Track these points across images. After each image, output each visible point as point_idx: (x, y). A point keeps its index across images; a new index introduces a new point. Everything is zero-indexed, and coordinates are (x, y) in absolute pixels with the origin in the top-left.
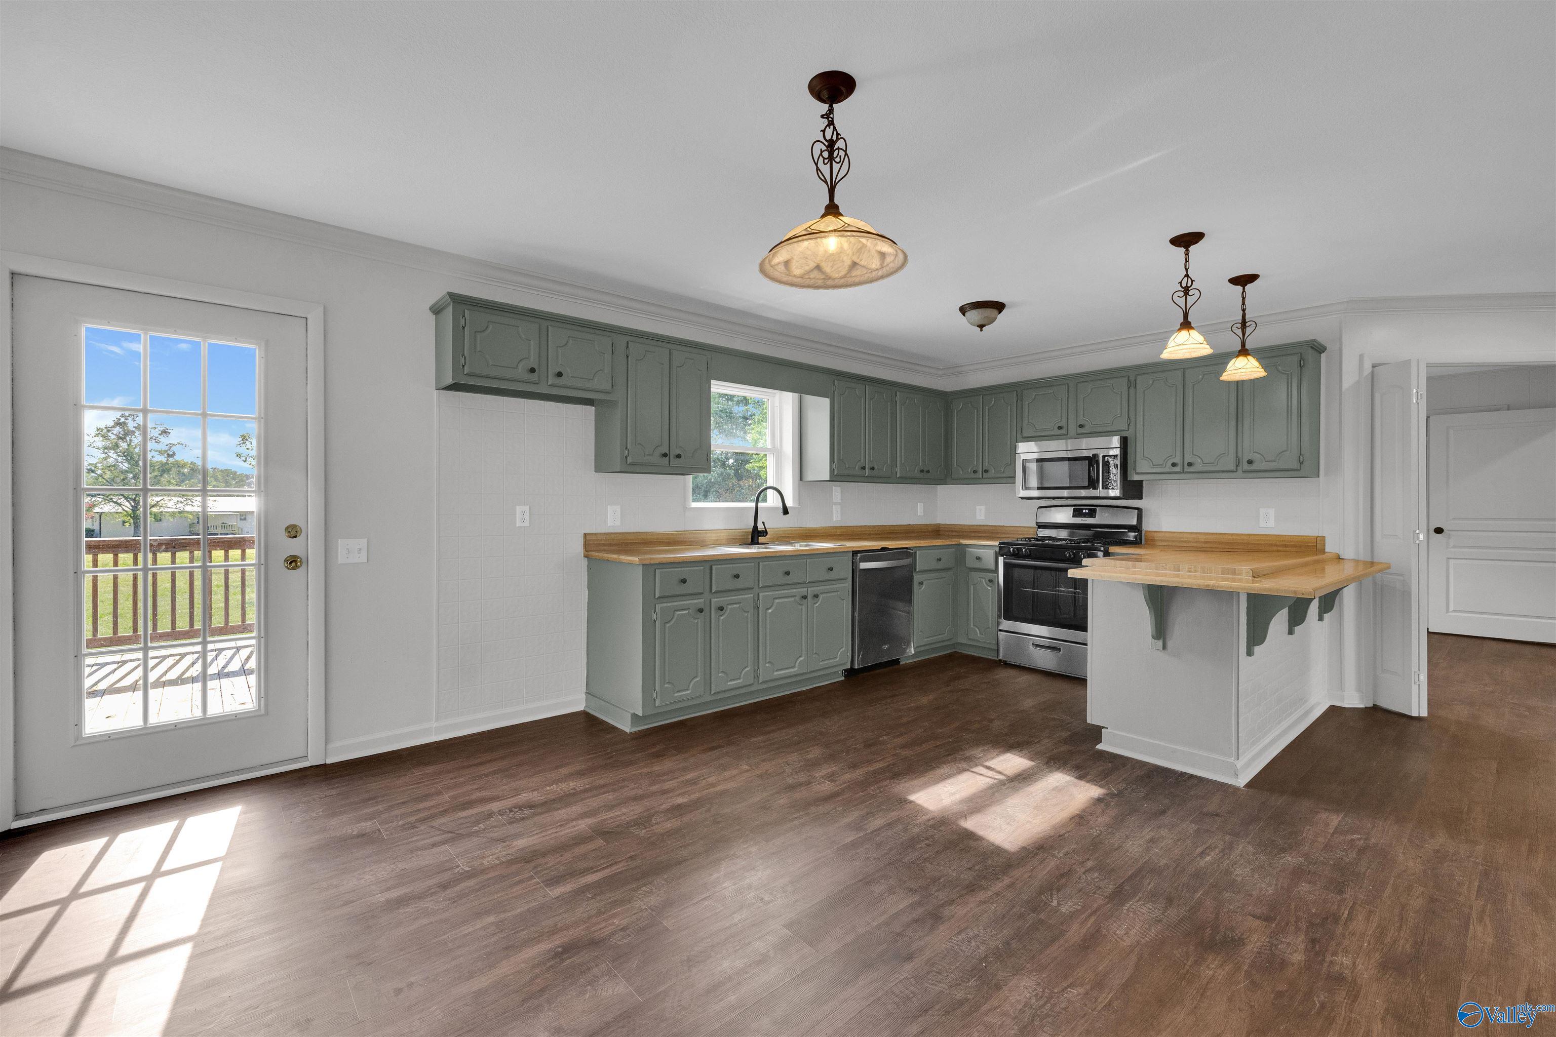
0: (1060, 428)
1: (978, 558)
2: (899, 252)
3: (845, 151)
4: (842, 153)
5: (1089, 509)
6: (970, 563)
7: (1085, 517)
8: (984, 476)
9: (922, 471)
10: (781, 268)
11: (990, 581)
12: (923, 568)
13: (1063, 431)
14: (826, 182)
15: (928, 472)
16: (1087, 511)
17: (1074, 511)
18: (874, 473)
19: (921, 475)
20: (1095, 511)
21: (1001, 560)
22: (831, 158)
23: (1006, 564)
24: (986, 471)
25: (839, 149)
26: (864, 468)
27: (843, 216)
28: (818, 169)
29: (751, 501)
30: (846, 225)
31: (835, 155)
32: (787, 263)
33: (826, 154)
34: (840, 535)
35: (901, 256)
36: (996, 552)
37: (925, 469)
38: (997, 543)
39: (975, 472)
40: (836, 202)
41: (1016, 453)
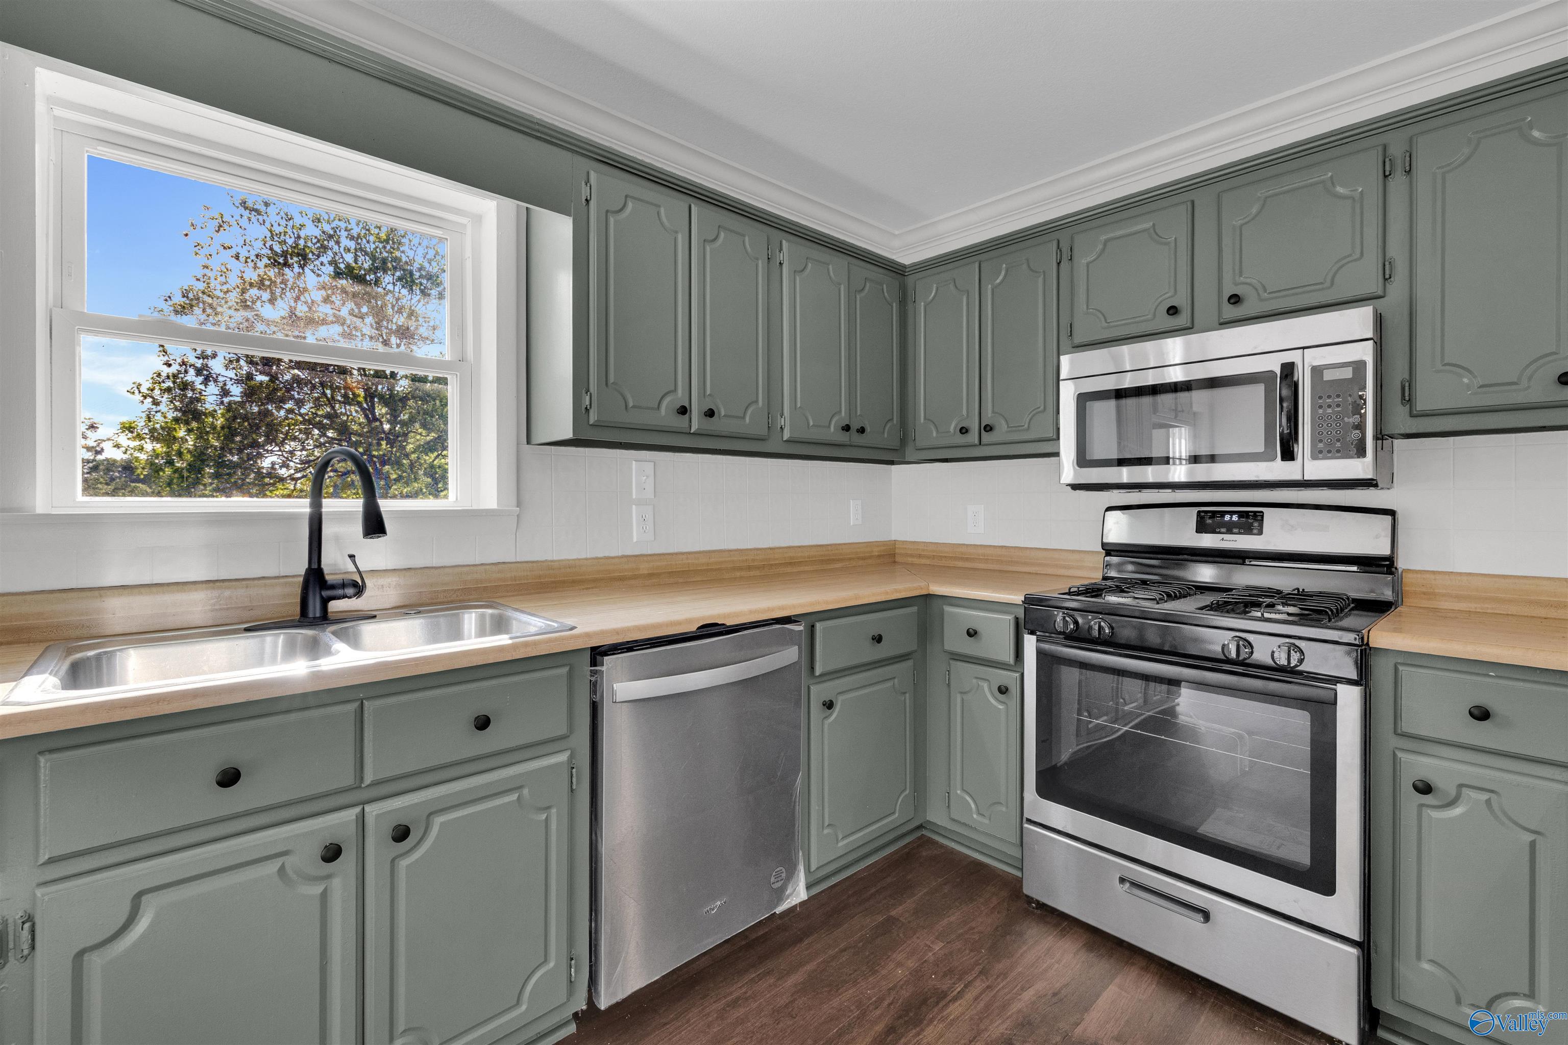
0: (1173, 311)
1: (972, 634)
5: (1241, 514)
6: (955, 641)
7: (1230, 532)
8: (984, 441)
9: (847, 428)
11: (1003, 690)
12: (831, 667)
13: (1182, 320)
15: (862, 430)
16: (1235, 518)
17: (1201, 517)
18: (713, 425)
19: (843, 438)
20: (1259, 517)
21: (1030, 643)
23: (1040, 654)
24: (989, 428)
26: (683, 411)
29: (301, 494)
34: (651, 575)
36: (1017, 620)
37: (855, 426)
38: (1018, 598)
39: (964, 431)
41: (1058, 380)
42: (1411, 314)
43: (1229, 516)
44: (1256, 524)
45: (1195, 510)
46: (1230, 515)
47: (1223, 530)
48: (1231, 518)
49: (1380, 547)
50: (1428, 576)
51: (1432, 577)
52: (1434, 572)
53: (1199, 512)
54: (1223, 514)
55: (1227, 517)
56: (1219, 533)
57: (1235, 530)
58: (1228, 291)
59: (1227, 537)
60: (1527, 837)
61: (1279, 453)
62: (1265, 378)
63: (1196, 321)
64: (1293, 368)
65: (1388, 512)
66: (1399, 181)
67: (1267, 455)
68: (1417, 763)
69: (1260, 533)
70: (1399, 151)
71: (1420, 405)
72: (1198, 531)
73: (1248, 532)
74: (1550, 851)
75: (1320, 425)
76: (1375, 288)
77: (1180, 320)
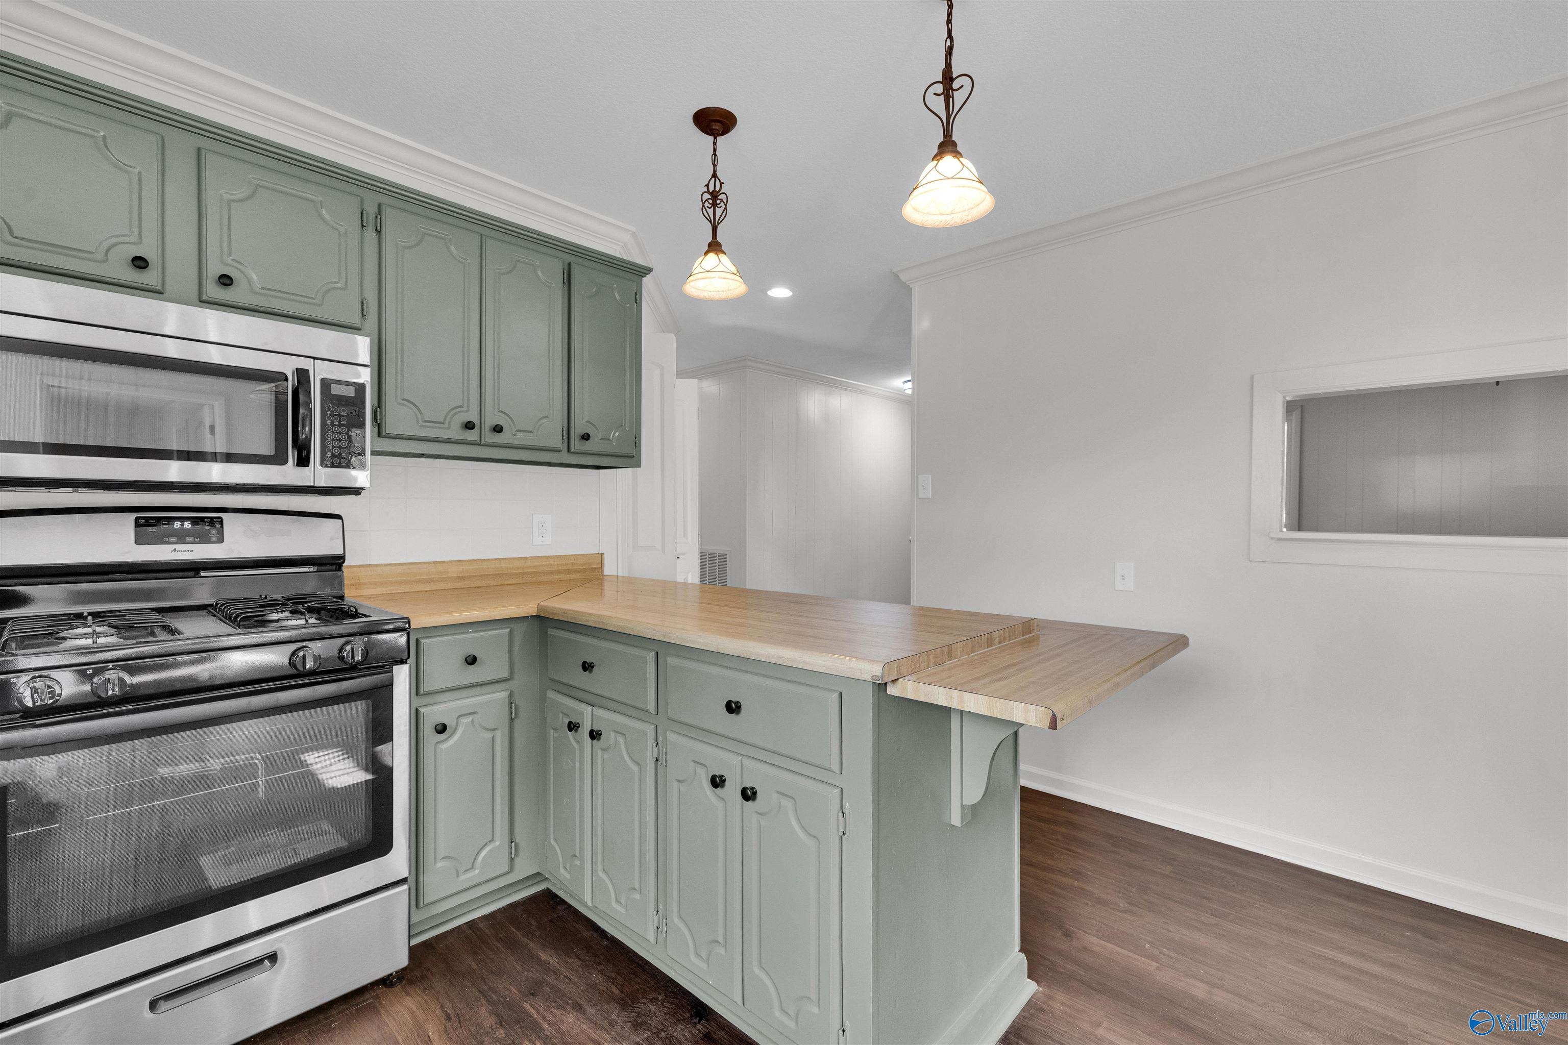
42: (381, 341)
43: (179, 523)
44: (214, 531)
45: (133, 516)
46: (181, 521)
47: (172, 539)
48: (182, 525)
49: (335, 548)
50: (355, 569)
51: (358, 569)
52: (359, 566)
53: (137, 519)
54: (170, 520)
55: (176, 525)
56: (168, 543)
57: (189, 539)
58: (215, 269)
59: (179, 547)
60: (489, 735)
61: (292, 458)
62: (278, 377)
63: (167, 287)
64: (302, 375)
65: (338, 517)
66: (370, 234)
67: (278, 459)
68: (434, 713)
69: (221, 540)
70: (371, 210)
71: (389, 429)
72: (138, 542)
73: (205, 540)
74: (501, 738)
75: (329, 436)
76: (356, 320)
77: (149, 278)
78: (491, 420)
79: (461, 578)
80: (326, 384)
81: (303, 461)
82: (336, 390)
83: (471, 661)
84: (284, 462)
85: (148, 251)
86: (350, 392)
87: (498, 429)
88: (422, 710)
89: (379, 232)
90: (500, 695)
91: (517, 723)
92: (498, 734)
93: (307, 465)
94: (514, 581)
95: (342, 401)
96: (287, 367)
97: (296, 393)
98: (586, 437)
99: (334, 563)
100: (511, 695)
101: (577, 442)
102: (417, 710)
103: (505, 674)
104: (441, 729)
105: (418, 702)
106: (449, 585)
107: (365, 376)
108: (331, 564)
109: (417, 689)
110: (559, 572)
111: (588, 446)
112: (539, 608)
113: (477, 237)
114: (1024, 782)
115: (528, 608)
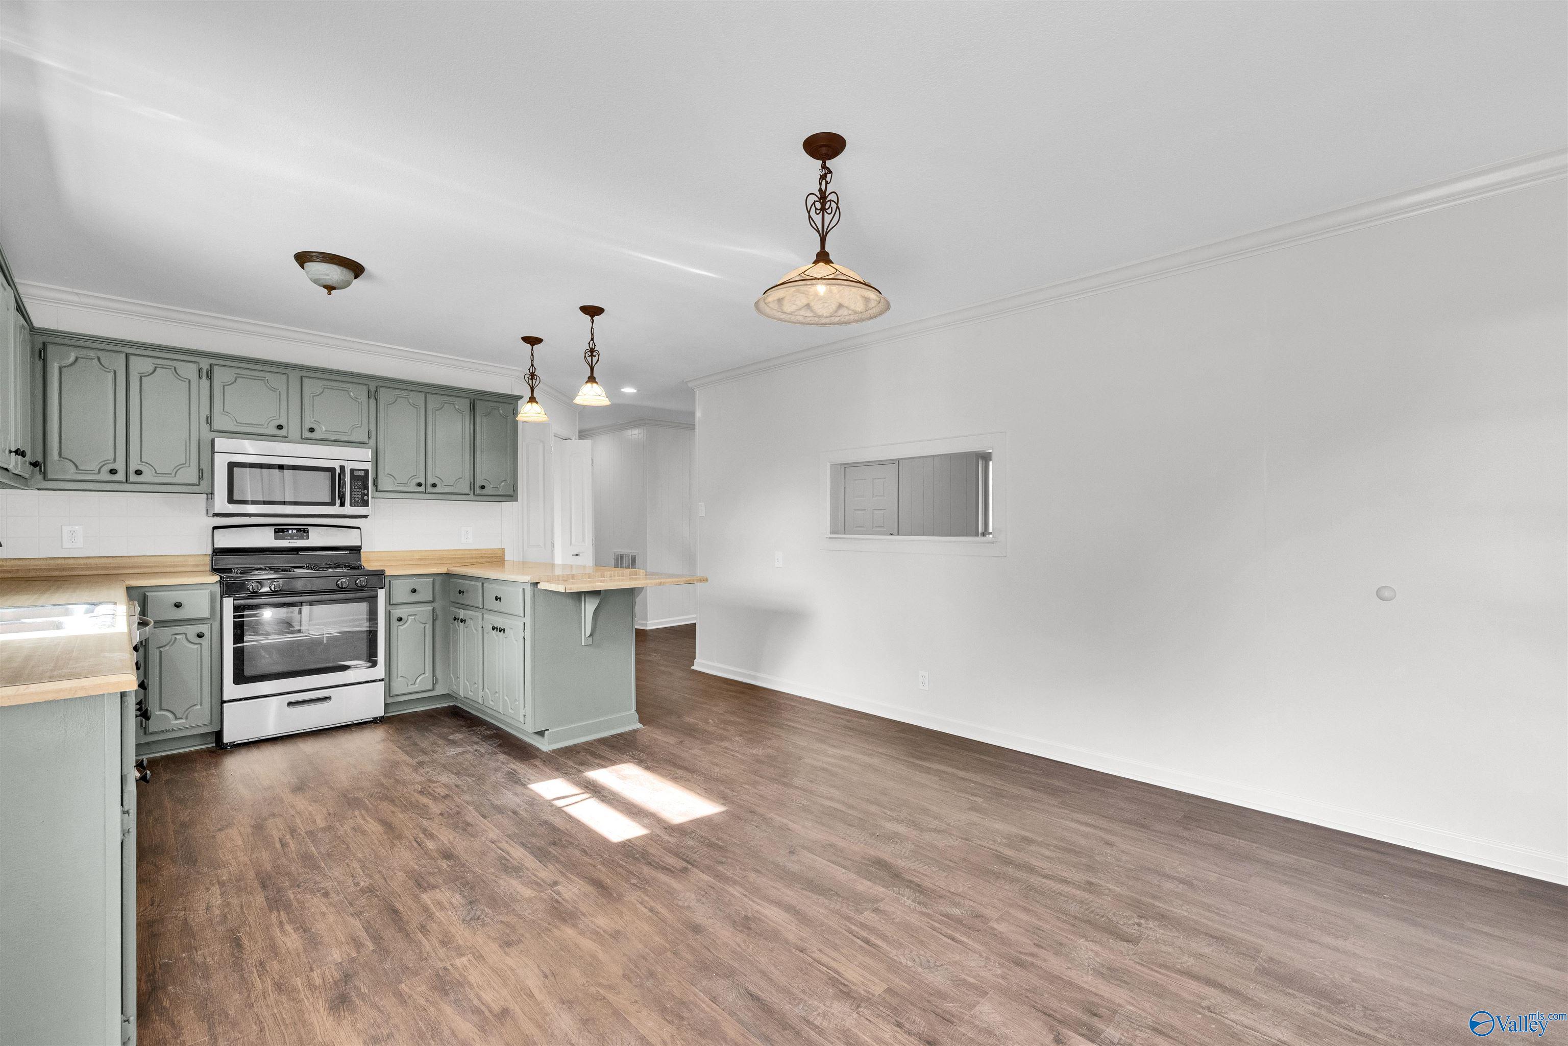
0: (280, 427)
1: (178, 605)
2: (882, 301)
3: (837, 204)
4: (834, 205)
5: (297, 530)
6: (159, 614)
7: (292, 538)
8: (131, 480)
10: (775, 306)
11: (198, 635)
14: (818, 231)
16: (294, 532)
17: (276, 532)
20: (307, 531)
21: (229, 603)
22: (823, 209)
24: (137, 472)
25: (830, 201)
27: (832, 263)
28: (810, 217)
30: (838, 272)
31: (827, 207)
32: (780, 301)
33: (818, 205)
35: (882, 305)
39: (111, 472)
40: (827, 249)
41: (213, 452)
42: (377, 450)
44: (305, 534)
45: (273, 528)
46: (292, 530)
47: (289, 538)
48: (292, 532)
49: (355, 543)
51: (368, 553)
53: (275, 529)
54: (288, 530)
55: (290, 531)
56: (287, 539)
57: (295, 538)
58: (307, 426)
59: (291, 541)
60: (423, 626)
61: (338, 502)
62: (332, 470)
63: (289, 436)
64: (342, 468)
65: (359, 528)
66: (372, 401)
67: (333, 503)
68: (397, 612)
69: (308, 538)
70: (373, 389)
71: (381, 488)
72: (275, 539)
73: (302, 538)
74: (429, 628)
75: (353, 493)
76: (366, 440)
77: (283, 432)
78: (431, 480)
79: (420, 559)
80: (352, 471)
81: (342, 504)
82: (356, 473)
83: (414, 591)
84: (334, 505)
85: (282, 422)
86: (362, 473)
87: (434, 485)
88: (391, 611)
89: (376, 399)
90: (429, 608)
91: (438, 623)
92: (427, 626)
93: (344, 506)
94: (450, 562)
95: (359, 477)
96: (336, 465)
97: (339, 475)
98: (483, 487)
99: (356, 550)
100: (434, 609)
101: (478, 489)
102: (390, 612)
103: (431, 599)
104: (400, 619)
105: (389, 608)
106: (414, 563)
107: (368, 466)
108: (355, 550)
109: (389, 602)
110: (476, 558)
111: (484, 492)
112: (448, 570)
113: (423, 395)
114: (637, 627)
115: (443, 570)
